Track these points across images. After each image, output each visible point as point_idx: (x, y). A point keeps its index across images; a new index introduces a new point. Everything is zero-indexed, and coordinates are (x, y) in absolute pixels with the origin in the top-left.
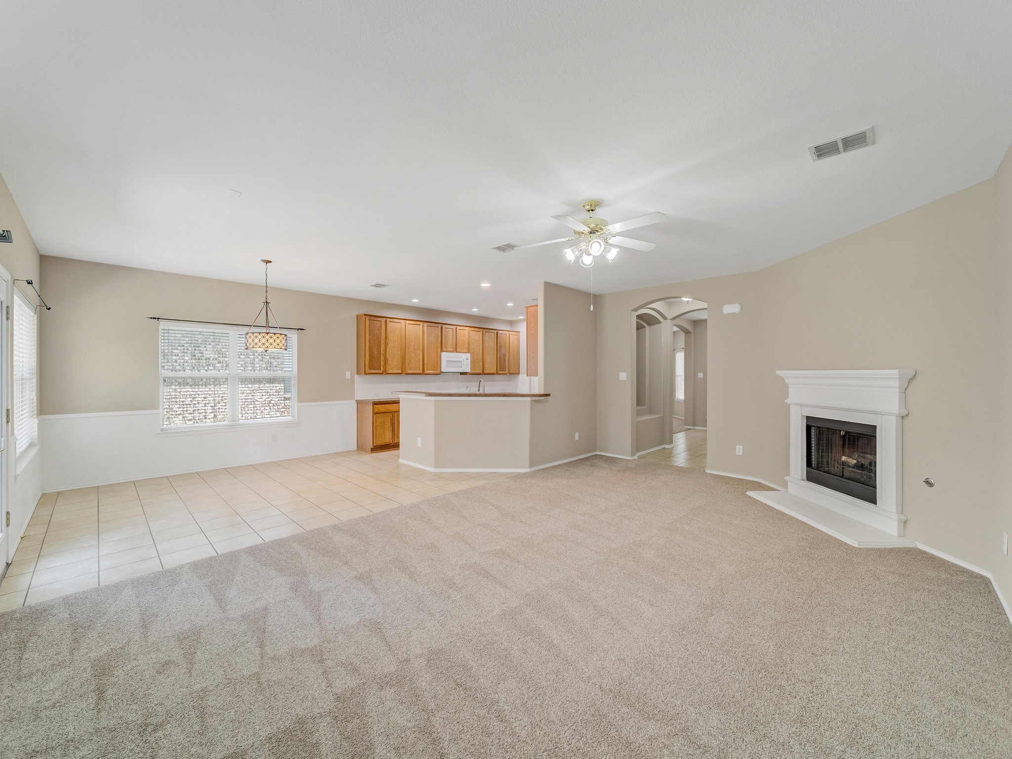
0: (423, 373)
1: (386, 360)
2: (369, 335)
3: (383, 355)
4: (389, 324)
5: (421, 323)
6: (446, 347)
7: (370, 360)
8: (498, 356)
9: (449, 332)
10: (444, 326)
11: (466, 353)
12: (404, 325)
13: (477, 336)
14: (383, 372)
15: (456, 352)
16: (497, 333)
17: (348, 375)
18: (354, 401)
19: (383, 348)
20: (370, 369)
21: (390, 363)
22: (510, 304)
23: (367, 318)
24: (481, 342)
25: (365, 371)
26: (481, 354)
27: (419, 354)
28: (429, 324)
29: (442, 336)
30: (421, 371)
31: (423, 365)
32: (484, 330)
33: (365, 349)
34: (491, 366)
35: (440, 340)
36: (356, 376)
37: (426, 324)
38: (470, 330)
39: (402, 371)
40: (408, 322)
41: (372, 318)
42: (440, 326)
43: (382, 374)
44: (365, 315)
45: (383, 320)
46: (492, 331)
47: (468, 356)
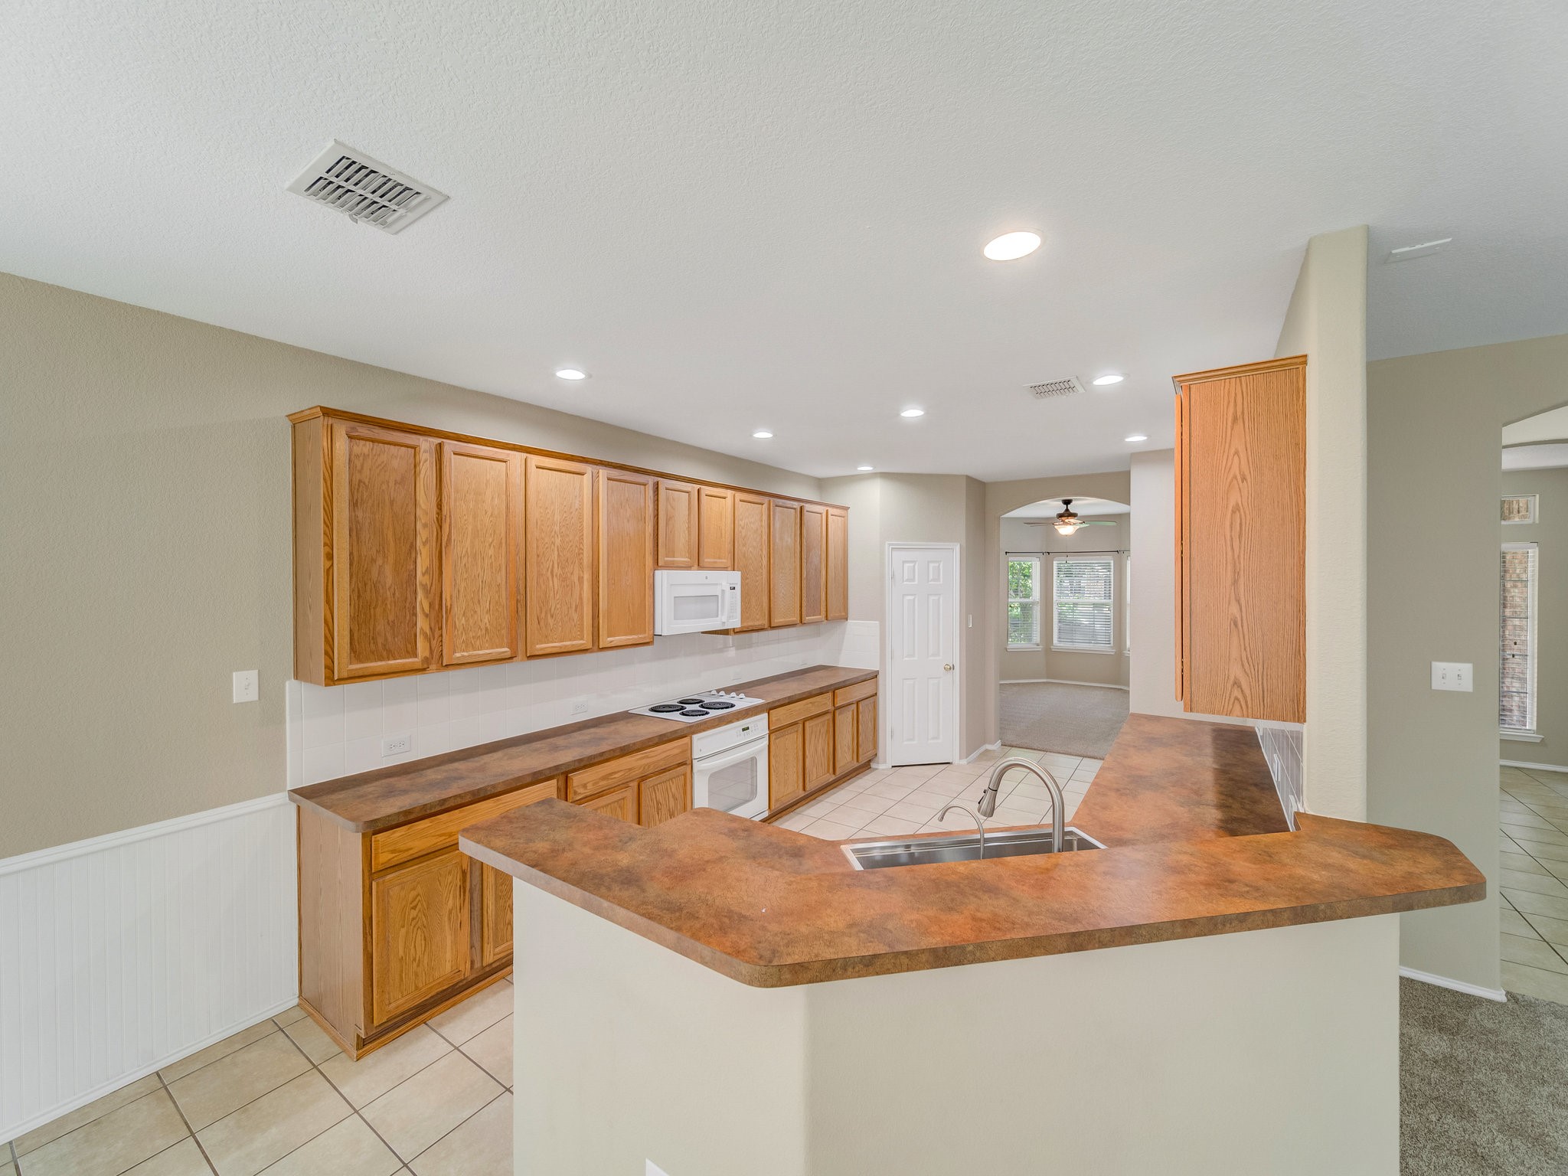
0: (596, 647)
1: (439, 610)
2: (354, 504)
3: (427, 592)
4: (455, 465)
5: (589, 469)
6: (671, 553)
7: (353, 618)
8: (804, 576)
9: (678, 502)
10: (664, 483)
11: (725, 569)
12: (520, 470)
13: (752, 515)
14: (426, 660)
15: (700, 567)
16: (801, 508)
17: (244, 686)
18: (282, 797)
19: (423, 562)
20: (356, 653)
21: (461, 622)
22: (912, 413)
23: (341, 429)
24: (765, 537)
25: (330, 668)
26: (765, 571)
27: (581, 579)
28: (616, 473)
29: (657, 516)
30: (585, 642)
31: (595, 616)
32: (772, 499)
33: (329, 572)
34: (786, 606)
35: (649, 529)
36: (291, 686)
37: (603, 472)
38: (737, 500)
39: (513, 645)
40: (535, 460)
41: (363, 431)
42: (651, 480)
43: (424, 669)
44: (327, 412)
45: (426, 444)
46: (789, 503)
47: (735, 577)
